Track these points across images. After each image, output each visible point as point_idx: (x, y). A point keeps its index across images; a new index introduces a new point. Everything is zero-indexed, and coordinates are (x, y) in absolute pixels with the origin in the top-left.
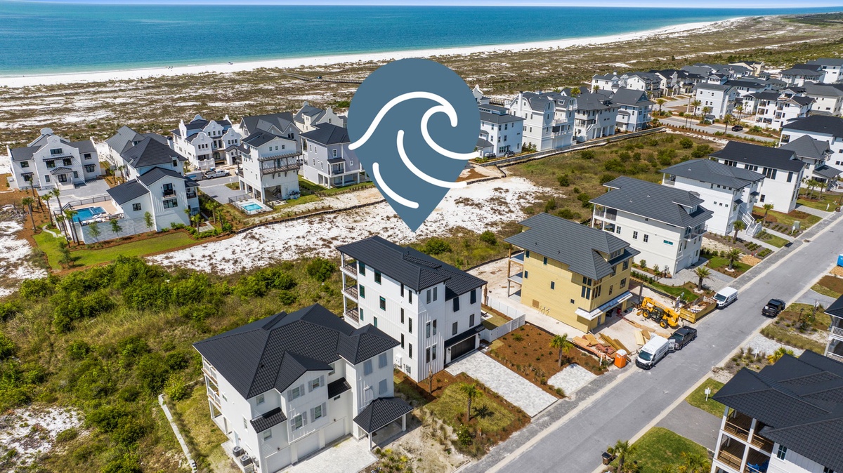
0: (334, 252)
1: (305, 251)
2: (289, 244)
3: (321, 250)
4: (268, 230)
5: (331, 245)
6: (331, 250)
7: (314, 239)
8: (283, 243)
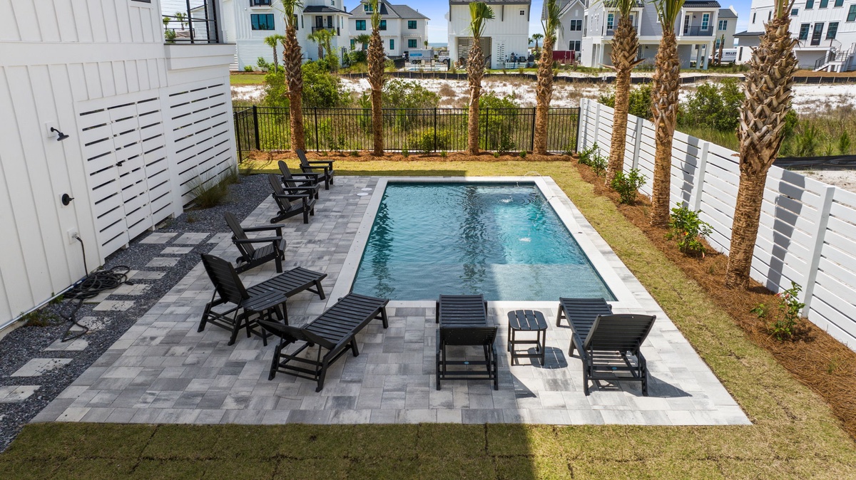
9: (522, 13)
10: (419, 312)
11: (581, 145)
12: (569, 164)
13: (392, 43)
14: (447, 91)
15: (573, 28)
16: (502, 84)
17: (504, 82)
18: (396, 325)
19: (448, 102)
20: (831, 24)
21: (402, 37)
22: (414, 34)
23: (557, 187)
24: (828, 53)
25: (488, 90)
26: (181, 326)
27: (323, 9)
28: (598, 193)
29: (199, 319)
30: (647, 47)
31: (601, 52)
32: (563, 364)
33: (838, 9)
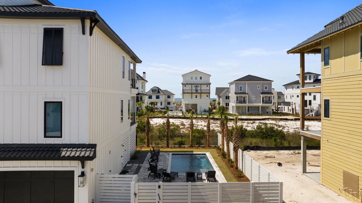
9: (207, 96)
10: (183, 175)
11: (218, 144)
12: (215, 149)
13: (161, 103)
14: (183, 124)
15: (226, 99)
16: (201, 121)
17: (202, 121)
18: (179, 177)
19: (183, 128)
20: (309, 101)
21: (165, 101)
22: (169, 100)
23: (210, 155)
24: (310, 110)
25: (196, 123)
26: (145, 177)
27: (140, 94)
28: (219, 156)
29: (148, 176)
30: (251, 107)
31: (235, 108)
32: (205, 180)
33: (310, 96)
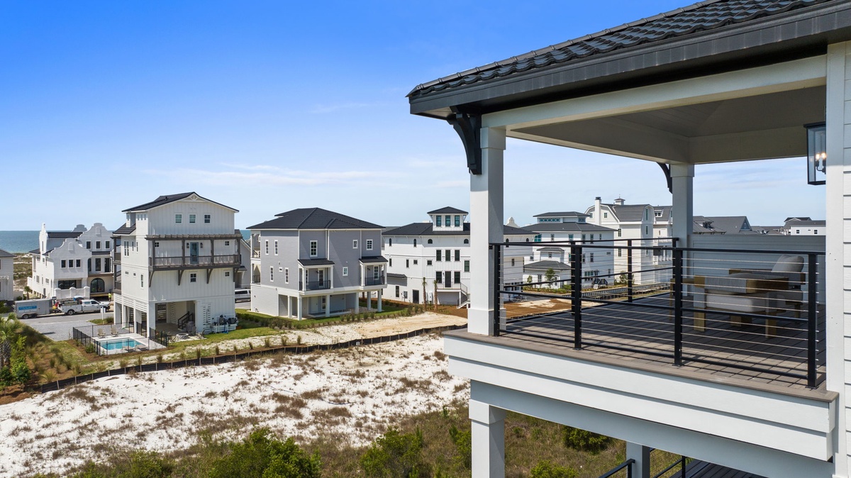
0: (313, 428)
1: (223, 426)
2: (178, 410)
3: (271, 423)
4: (135, 382)
5: (302, 411)
6: (304, 421)
7: (254, 398)
8: (164, 407)
9: (227, 274)
20: (455, 273)
24: (460, 294)
31: (299, 304)
33: (457, 263)
